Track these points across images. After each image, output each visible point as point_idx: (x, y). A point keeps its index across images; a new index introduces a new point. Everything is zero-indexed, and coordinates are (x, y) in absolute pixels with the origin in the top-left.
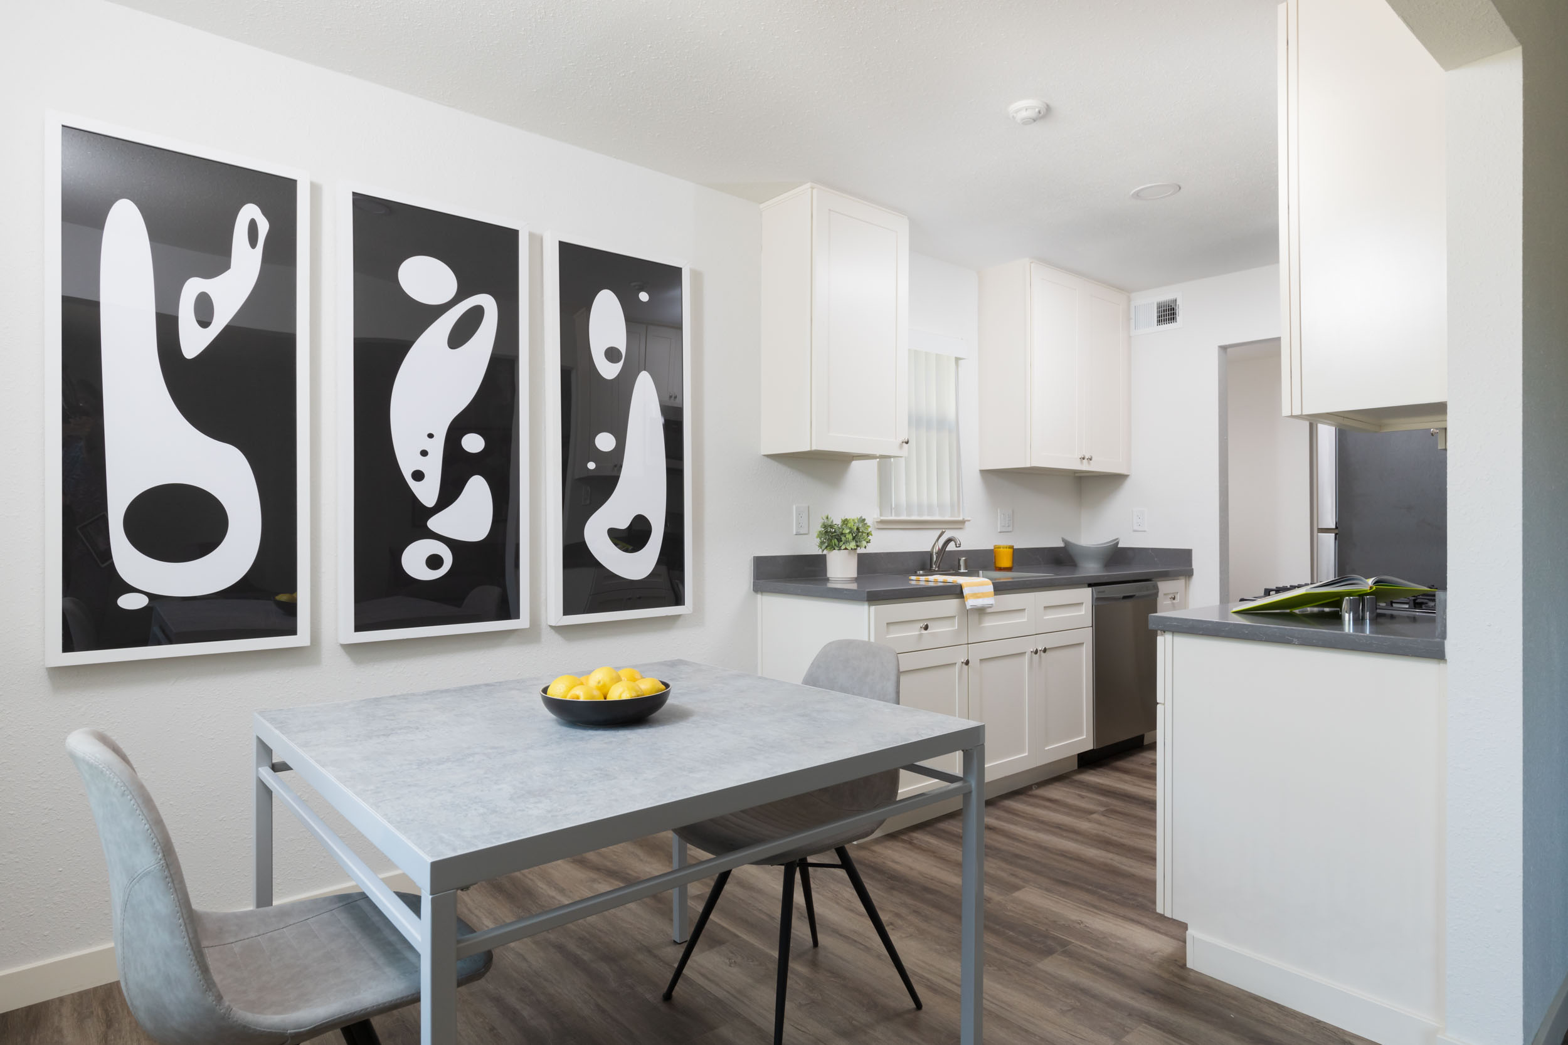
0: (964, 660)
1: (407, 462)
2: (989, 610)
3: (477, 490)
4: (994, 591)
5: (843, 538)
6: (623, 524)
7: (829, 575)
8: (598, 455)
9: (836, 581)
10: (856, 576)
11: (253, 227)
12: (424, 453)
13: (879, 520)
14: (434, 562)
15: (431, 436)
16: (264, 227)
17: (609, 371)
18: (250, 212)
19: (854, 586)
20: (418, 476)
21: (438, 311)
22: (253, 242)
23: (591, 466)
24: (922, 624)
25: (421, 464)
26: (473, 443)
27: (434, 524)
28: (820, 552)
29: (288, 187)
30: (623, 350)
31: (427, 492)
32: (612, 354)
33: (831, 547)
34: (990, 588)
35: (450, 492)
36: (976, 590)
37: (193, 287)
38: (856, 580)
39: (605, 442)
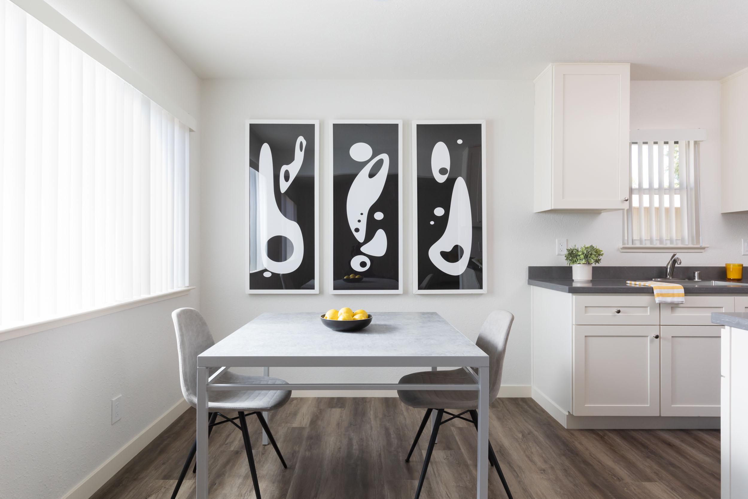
0: (654, 335)
1: (353, 224)
2: (681, 305)
3: (381, 235)
4: (685, 293)
5: (578, 257)
6: (448, 249)
7: (574, 278)
8: (435, 218)
9: (578, 282)
10: (591, 279)
11: (301, 144)
12: (359, 221)
13: (622, 247)
14: (363, 264)
15: (362, 214)
16: (304, 143)
17: (441, 179)
18: (301, 139)
19: (590, 285)
20: (357, 230)
21: (364, 164)
22: (301, 150)
23: (432, 223)
24: (616, 310)
25: (358, 226)
26: (379, 216)
27: (363, 249)
28: (568, 265)
29: (311, 127)
30: (448, 168)
31: (360, 237)
32: (443, 171)
33: (574, 262)
34: (682, 291)
35: (369, 237)
36: (664, 291)
37: (284, 168)
38: (591, 281)
39: (439, 212)
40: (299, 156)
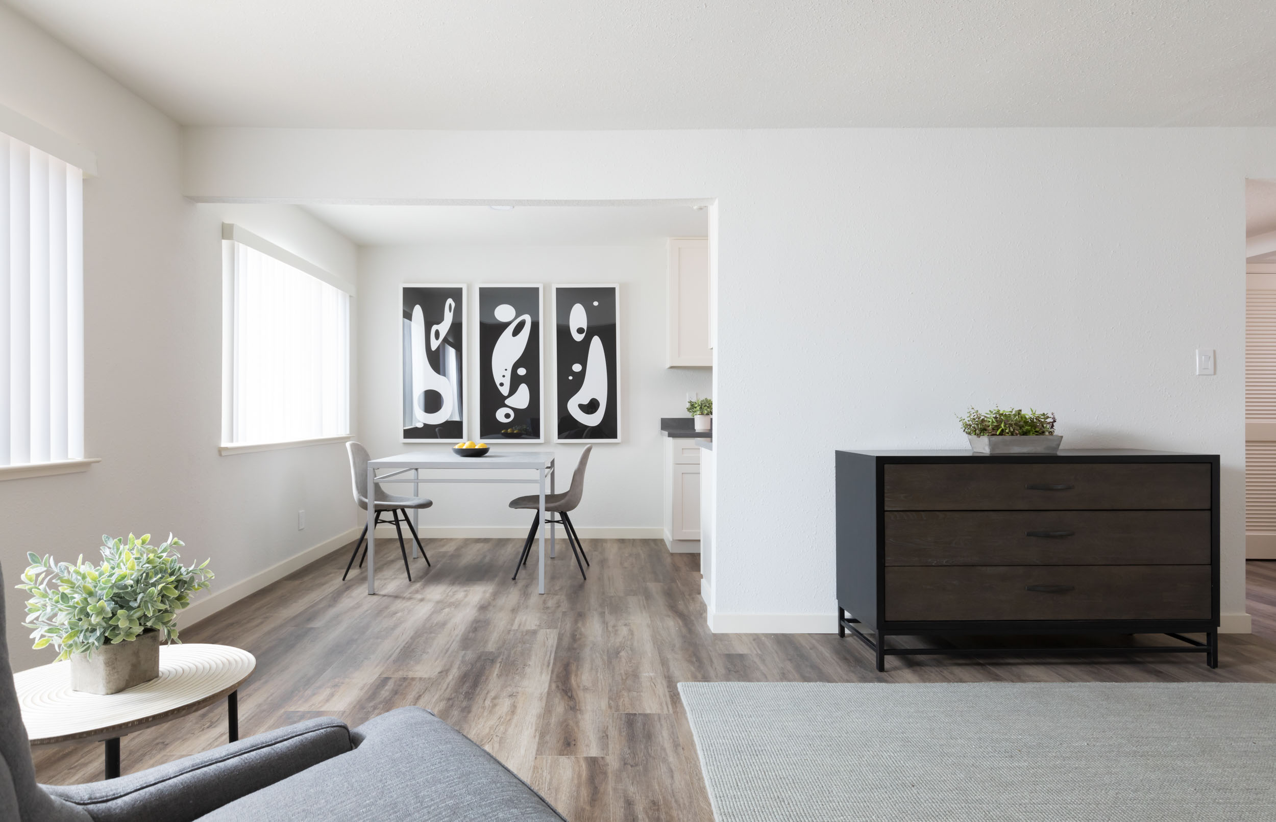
1: (498, 380)
3: (523, 389)
6: (586, 402)
7: (695, 426)
8: (573, 373)
11: (450, 305)
12: (504, 376)
14: (507, 416)
15: (506, 370)
16: (453, 305)
17: (578, 338)
18: (450, 301)
20: (502, 384)
21: (507, 325)
22: (450, 311)
23: (571, 378)
25: (503, 380)
26: (522, 371)
27: (507, 402)
28: (691, 416)
29: (459, 291)
30: (585, 328)
31: (505, 391)
32: (580, 331)
35: (513, 390)
37: (435, 327)
39: (577, 368)
40: (448, 317)
